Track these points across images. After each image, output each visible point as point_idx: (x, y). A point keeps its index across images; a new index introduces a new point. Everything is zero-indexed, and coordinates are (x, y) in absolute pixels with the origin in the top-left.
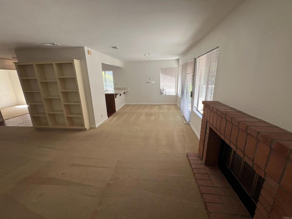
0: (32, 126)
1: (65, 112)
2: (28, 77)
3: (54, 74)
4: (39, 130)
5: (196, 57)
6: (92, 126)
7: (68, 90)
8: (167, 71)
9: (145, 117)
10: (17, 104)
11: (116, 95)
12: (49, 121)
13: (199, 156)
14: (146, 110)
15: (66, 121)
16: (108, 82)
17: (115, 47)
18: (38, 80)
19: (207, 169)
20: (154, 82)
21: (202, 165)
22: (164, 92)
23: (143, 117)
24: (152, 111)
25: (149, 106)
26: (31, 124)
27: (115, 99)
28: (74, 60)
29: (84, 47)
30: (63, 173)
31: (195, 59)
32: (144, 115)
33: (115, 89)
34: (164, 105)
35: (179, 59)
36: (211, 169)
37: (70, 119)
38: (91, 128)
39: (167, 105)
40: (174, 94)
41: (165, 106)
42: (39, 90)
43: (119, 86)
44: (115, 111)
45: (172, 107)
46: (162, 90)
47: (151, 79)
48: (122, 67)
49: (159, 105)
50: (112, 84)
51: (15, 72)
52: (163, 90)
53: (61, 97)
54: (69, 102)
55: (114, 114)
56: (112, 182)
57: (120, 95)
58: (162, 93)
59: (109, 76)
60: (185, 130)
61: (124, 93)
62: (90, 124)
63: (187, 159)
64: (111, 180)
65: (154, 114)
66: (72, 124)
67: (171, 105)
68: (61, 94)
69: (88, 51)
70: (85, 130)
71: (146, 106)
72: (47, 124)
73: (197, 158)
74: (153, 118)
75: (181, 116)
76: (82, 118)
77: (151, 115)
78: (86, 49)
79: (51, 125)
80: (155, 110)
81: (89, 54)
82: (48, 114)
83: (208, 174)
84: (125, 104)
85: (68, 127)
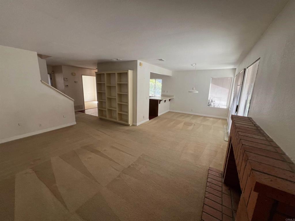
0: (98, 116)
1: (117, 110)
2: (101, 82)
3: (115, 81)
4: (101, 119)
5: (246, 68)
6: (134, 124)
7: (123, 93)
8: (219, 81)
9: (183, 125)
10: (94, 100)
11: (160, 101)
12: (107, 114)
13: (221, 174)
14: (188, 120)
15: (117, 116)
16: (158, 88)
17: (161, 60)
18: (106, 84)
19: (224, 188)
20: (198, 92)
21: (221, 183)
22: (212, 104)
23: (181, 126)
24: (194, 121)
25: (192, 116)
26: (97, 115)
27: (159, 104)
28: (129, 70)
29: (137, 61)
30: (105, 150)
31: (245, 70)
32: (183, 124)
33: (163, 95)
34: (211, 117)
35: (236, 69)
36: (229, 189)
37: (120, 115)
38: (133, 125)
39: (213, 118)
40: (225, 107)
41: (211, 119)
42: (105, 91)
43: (165, 93)
44: (157, 115)
45: (220, 121)
46: (210, 101)
47: (194, 88)
48: (171, 75)
49: (205, 117)
50: (160, 91)
51: (95, 77)
52: (212, 101)
53: (117, 98)
54: (121, 102)
55: (155, 118)
56: (132, 166)
57: (165, 101)
58: (210, 104)
59: (159, 83)
60: (221, 147)
61: (170, 100)
62: (133, 122)
63: (207, 172)
64: (132, 165)
65: (193, 125)
66: (121, 119)
67: (220, 119)
68: (117, 95)
69: (140, 63)
70: (128, 125)
71: (189, 115)
72: (106, 117)
73: (219, 174)
74: (190, 128)
75: (225, 132)
76: (127, 116)
77: (190, 124)
78: (139, 62)
79: (108, 118)
80: (198, 121)
81: (140, 65)
82: (108, 109)
83: (223, 192)
84: (169, 110)
85: (118, 120)
